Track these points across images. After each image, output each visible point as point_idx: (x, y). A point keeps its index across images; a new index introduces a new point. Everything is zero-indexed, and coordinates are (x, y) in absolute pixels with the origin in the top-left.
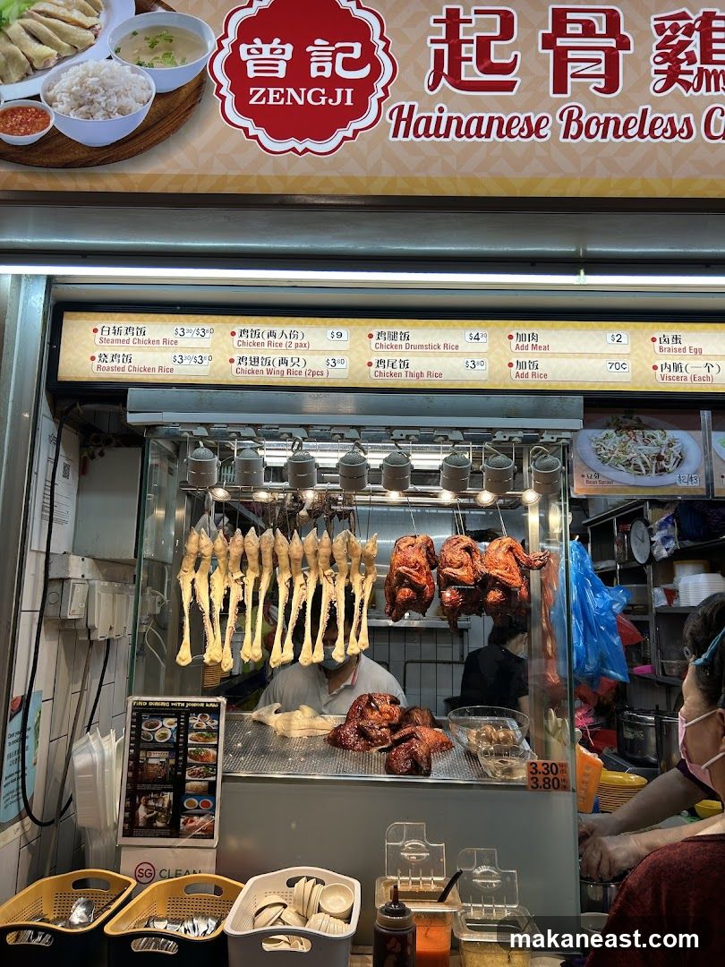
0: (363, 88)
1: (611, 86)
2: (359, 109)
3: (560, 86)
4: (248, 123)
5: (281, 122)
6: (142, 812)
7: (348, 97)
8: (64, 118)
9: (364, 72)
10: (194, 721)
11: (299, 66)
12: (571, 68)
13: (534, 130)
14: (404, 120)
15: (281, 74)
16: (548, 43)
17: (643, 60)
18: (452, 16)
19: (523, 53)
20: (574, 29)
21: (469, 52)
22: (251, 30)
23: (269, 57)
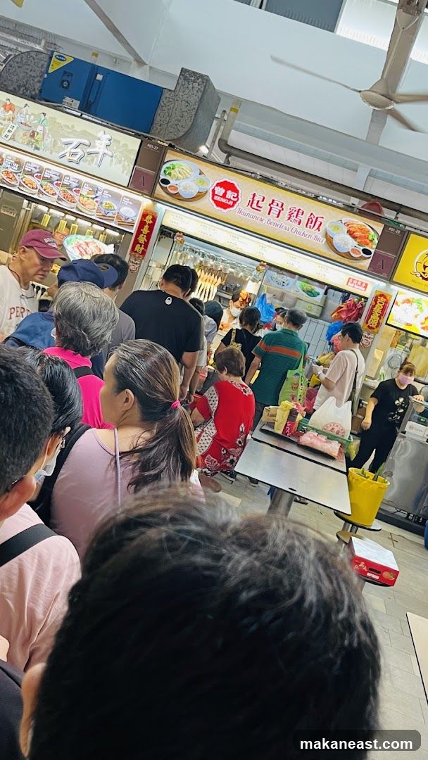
0: (235, 202)
1: (278, 217)
2: (233, 206)
3: (269, 214)
4: (213, 202)
7: (231, 203)
8: (180, 190)
9: (236, 200)
12: (272, 211)
13: (262, 220)
14: (240, 211)
15: (221, 195)
16: (270, 205)
17: (285, 214)
18: (254, 195)
19: (265, 206)
20: (275, 204)
21: (255, 202)
22: (218, 185)
23: (220, 191)
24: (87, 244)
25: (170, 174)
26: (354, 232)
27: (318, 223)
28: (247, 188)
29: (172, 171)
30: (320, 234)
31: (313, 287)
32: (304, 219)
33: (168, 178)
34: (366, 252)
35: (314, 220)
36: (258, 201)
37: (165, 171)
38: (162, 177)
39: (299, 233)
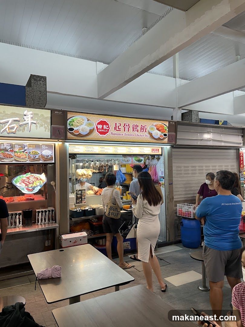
0: (108, 130)
1: (128, 131)
3: (124, 131)
4: (98, 133)
5: (101, 133)
6: (78, 201)
7: (107, 131)
8: (81, 132)
9: (108, 129)
10: (83, 191)
11: (103, 127)
12: (125, 129)
13: (122, 135)
14: (112, 133)
15: (101, 128)
16: (124, 127)
17: (131, 129)
18: (116, 124)
19: (122, 127)
20: (126, 125)
21: (117, 127)
22: (98, 124)
23: (100, 126)
24: (28, 178)
25: (72, 125)
26: (159, 128)
27: (145, 129)
28: (111, 121)
29: (73, 123)
30: (147, 134)
31: (139, 158)
32: (139, 128)
33: (72, 127)
34: (165, 135)
35: (143, 128)
36: (118, 126)
37: (69, 124)
38: (69, 127)
39: (139, 136)
